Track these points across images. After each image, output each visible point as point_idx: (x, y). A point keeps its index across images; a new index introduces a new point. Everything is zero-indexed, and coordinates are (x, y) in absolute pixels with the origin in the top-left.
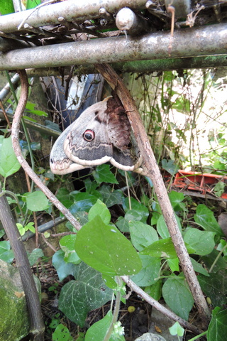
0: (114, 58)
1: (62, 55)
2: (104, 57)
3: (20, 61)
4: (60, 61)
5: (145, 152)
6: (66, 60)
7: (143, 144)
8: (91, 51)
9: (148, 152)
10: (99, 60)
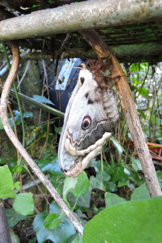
0: (114, 18)
1: (54, 19)
2: (101, 18)
3: (10, 29)
4: (51, 26)
5: (135, 129)
6: (58, 25)
7: (133, 121)
8: (87, 12)
9: (138, 130)
10: (95, 24)
